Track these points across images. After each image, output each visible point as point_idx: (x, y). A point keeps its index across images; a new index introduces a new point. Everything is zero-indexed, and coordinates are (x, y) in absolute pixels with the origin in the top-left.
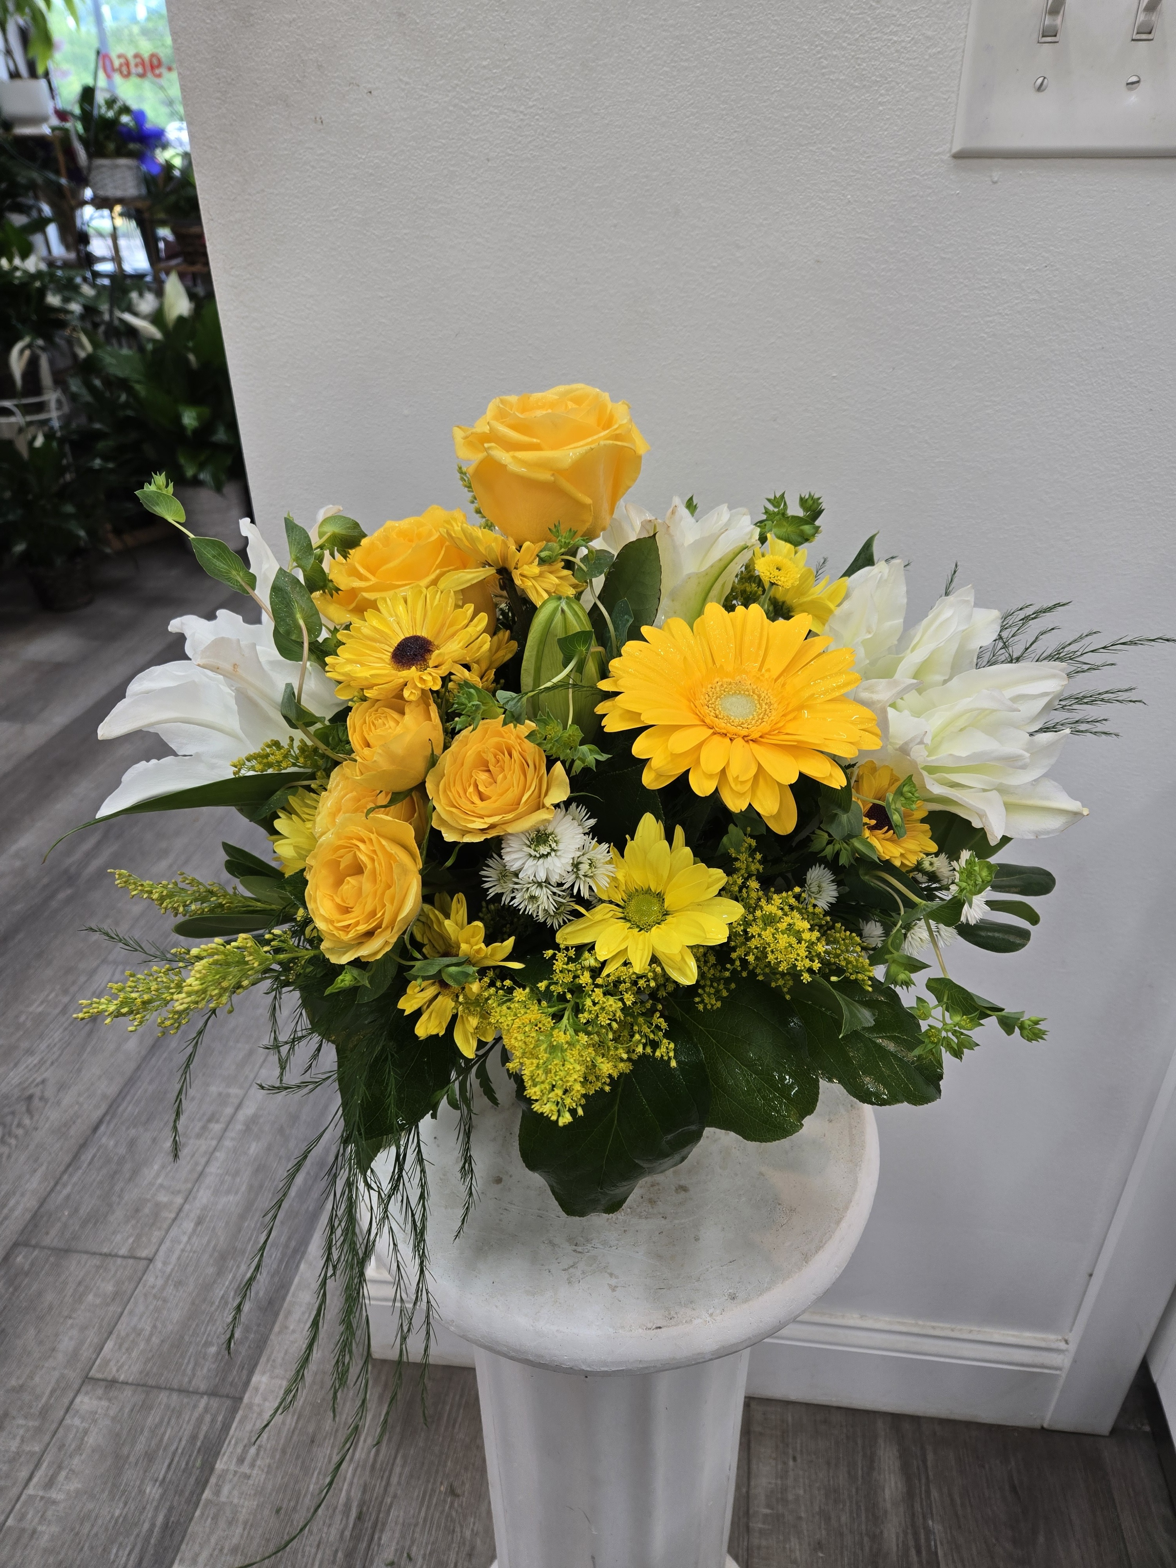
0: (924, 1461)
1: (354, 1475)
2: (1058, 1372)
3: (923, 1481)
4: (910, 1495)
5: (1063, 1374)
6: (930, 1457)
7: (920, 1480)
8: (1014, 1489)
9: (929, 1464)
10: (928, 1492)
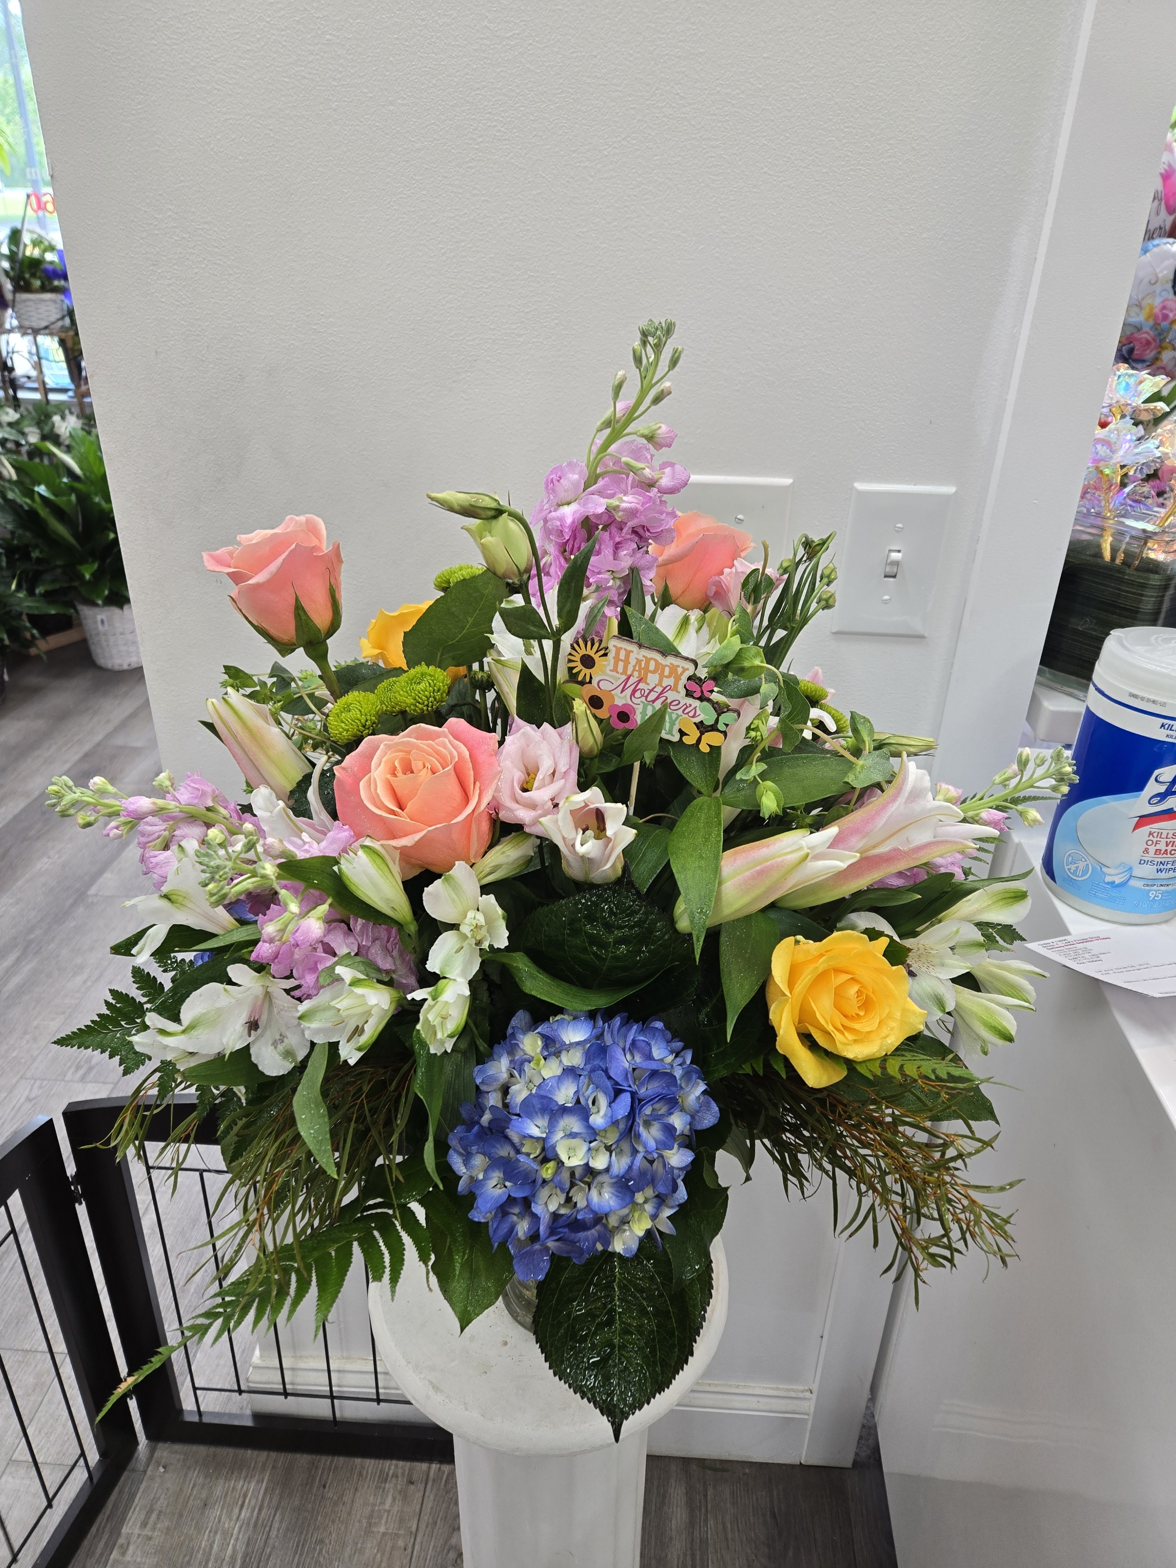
0: (705, 1496)
1: (239, 1532)
2: (806, 1417)
3: (703, 1510)
4: (692, 1524)
5: (811, 1418)
6: (710, 1492)
7: (700, 1511)
8: (774, 1516)
9: (709, 1497)
10: (706, 1521)
